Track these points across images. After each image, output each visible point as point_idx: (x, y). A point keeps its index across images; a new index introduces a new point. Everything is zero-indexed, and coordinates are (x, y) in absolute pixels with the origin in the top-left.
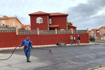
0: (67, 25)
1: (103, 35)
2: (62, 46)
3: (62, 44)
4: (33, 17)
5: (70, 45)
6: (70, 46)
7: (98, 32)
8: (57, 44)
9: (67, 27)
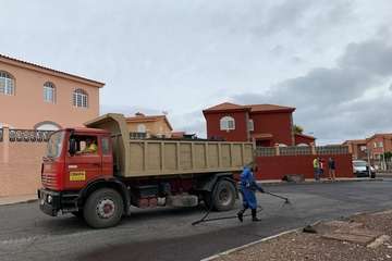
0: (293, 133)
1: (379, 157)
2: (295, 183)
3: (296, 179)
4: (212, 115)
5: (314, 180)
6: (312, 183)
7: (363, 148)
8: (285, 179)
9: (293, 139)
